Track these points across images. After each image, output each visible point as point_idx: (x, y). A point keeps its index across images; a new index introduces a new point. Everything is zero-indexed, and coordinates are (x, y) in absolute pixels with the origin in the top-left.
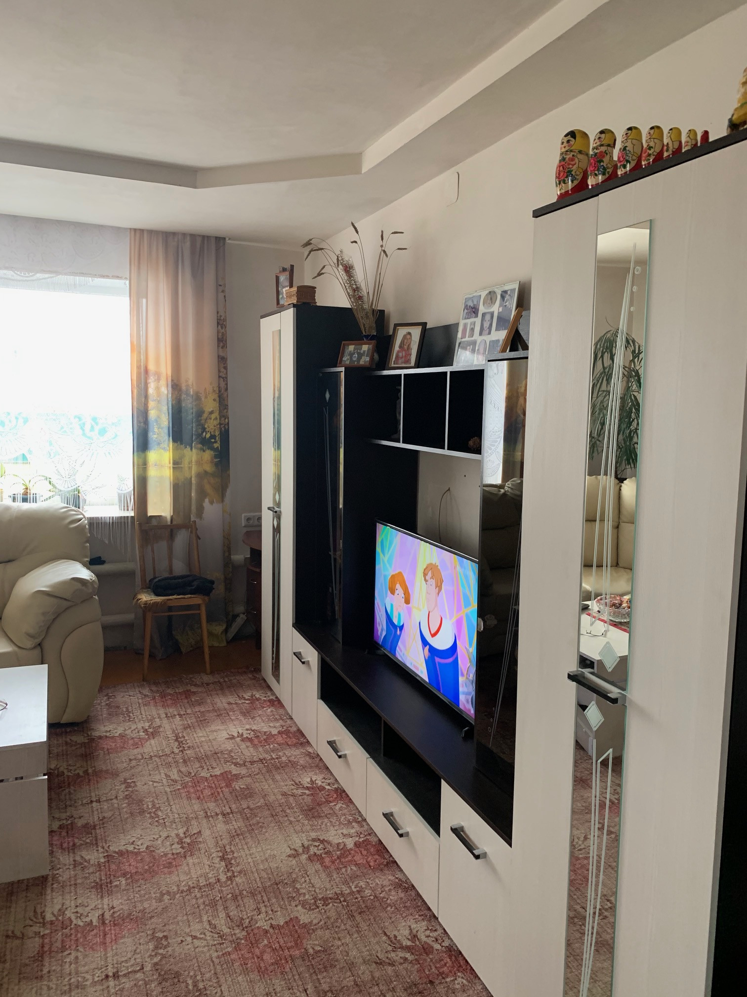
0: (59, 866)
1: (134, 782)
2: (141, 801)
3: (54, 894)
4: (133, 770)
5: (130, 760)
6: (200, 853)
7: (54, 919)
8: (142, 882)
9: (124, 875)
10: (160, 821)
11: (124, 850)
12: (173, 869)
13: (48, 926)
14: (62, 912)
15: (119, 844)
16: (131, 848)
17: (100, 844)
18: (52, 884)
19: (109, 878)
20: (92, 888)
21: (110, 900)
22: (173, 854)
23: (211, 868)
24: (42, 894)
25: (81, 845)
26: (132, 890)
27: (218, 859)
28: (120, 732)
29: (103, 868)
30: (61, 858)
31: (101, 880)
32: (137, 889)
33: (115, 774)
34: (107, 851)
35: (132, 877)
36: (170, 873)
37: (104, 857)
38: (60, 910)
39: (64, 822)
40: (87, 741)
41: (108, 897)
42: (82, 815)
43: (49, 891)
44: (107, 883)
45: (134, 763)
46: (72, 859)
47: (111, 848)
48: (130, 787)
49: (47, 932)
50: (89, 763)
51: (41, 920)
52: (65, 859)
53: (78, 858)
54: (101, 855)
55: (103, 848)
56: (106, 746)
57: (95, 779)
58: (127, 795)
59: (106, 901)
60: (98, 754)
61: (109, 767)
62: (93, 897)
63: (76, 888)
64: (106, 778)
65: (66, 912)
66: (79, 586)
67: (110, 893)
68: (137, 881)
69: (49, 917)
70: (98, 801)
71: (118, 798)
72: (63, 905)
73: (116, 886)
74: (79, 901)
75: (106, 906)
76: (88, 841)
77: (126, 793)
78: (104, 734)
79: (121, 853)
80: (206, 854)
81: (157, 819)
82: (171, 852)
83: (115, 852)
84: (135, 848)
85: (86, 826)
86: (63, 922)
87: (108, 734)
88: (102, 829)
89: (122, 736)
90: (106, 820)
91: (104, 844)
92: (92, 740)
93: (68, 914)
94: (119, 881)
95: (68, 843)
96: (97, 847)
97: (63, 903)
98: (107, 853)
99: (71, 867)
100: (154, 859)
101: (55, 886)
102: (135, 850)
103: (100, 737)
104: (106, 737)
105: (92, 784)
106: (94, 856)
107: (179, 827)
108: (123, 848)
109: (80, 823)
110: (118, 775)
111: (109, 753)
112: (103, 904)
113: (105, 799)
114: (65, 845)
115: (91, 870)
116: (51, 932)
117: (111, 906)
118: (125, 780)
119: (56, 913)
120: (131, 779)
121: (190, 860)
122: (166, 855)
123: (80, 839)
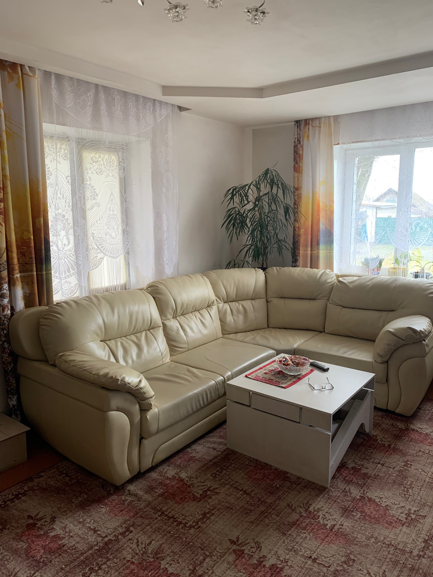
0: (335, 487)
1: (411, 465)
2: (406, 477)
3: (323, 499)
4: (416, 458)
5: (420, 451)
6: (414, 529)
7: (313, 511)
8: (368, 523)
9: (362, 512)
10: (407, 495)
11: (373, 499)
12: (391, 527)
13: (307, 513)
14: (319, 510)
15: (374, 494)
16: (377, 500)
17: (364, 488)
18: (325, 494)
19: (354, 509)
20: (341, 508)
21: (344, 521)
22: (398, 519)
23: (413, 542)
24: (317, 496)
25: (355, 482)
26: (359, 523)
27: (423, 540)
28: (428, 432)
29: (355, 501)
30: (339, 483)
31: (349, 507)
32: (362, 524)
33: (404, 455)
34: (364, 494)
35: (365, 516)
36: (387, 528)
37: (360, 496)
38: (318, 509)
39: (357, 466)
40: (404, 428)
41: (345, 518)
42: (368, 467)
43: (321, 496)
44: (350, 510)
45: (421, 453)
46: (344, 487)
47: (368, 493)
48: (407, 466)
49: (305, 515)
50: (395, 441)
51: (307, 508)
52: (342, 485)
53: (347, 489)
54: (360, 494)
55: (364, 491)
56: (412, 436)
57: (391, 452)
58: (401, 470)
59: (342, 519)
60: (404, 438)
61: (404, 449)
62: (338, 513)
63: (334, 503)
64: (397, 454)
65: (320, 512)
66: (411, 332)
67: (347, 517)
68: (366, 520)
69: (311, 509)
70: (383, 465)
71: (395, 469)
72: (321, 507)
73: (353, 515)
74: (330, 510)
75: (339, 522)
76: (360, 483)
77: (401, 469)
78: (417, 429)
79: (370, 500)
80: (418, 532)
81: (405, 493)
82: (397, 517)
83: (368, 497)
84: (379, 502)
85: (365, 474)
86: (315, 516)
87: (419, 430)
88: (372, 481)
89: (427, 435)
90: (378, 477)
91: (366, 489)
92: (407, 429)
93: (320, 513)
94: (357, 513)
95: (350, 478)
96: (361, 489)
97: (323, 507)
98: (363, 495)
99: (341, 491)
100: (385, 515)
101: (326, 495)
102: (379, 503)
103: (413, 430)
104: (417, 431)
105: (387, 453)
106: (356, 492)
107: (415, 505)
108: (373, 498)
109: (364, 471)
110: (405, 456)
111: (411, 441)
112: (339, 520)
113: (387, 465)
114: (347, 478)
115: (349, 499)
116: (306, 517)
117: (342, 524)
118: (408, 461)
119: (315, 509)
120: (411, 462)
121: (404, 529)
122: (393, 516)
123: (357, 479)
